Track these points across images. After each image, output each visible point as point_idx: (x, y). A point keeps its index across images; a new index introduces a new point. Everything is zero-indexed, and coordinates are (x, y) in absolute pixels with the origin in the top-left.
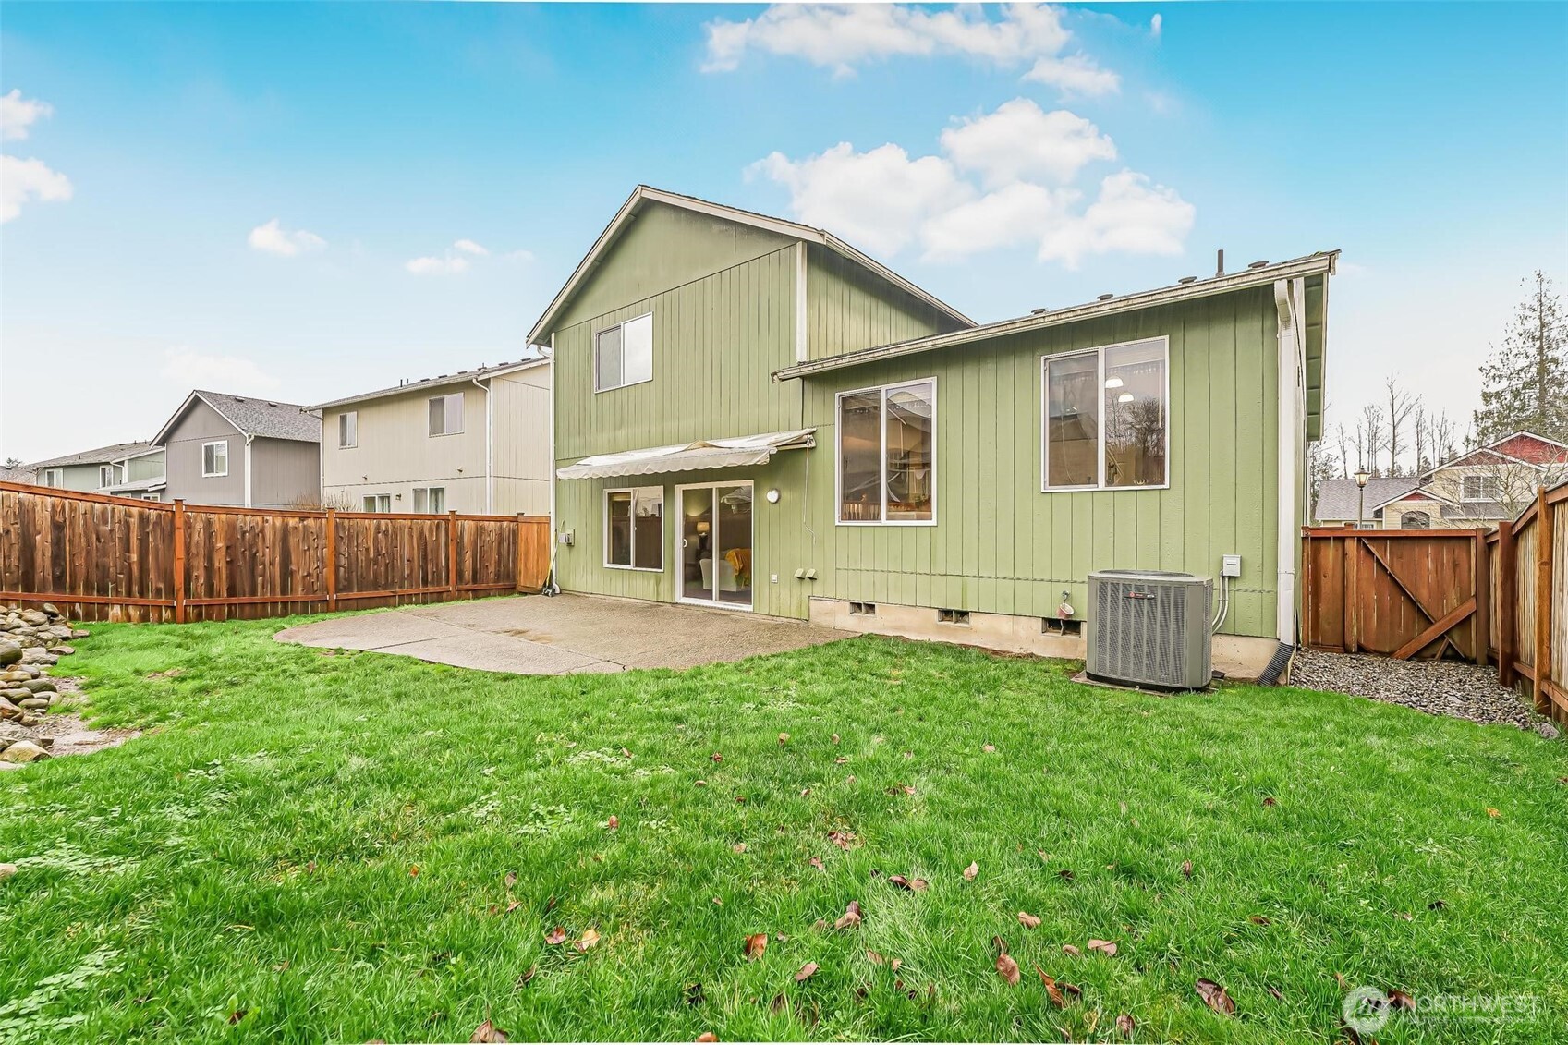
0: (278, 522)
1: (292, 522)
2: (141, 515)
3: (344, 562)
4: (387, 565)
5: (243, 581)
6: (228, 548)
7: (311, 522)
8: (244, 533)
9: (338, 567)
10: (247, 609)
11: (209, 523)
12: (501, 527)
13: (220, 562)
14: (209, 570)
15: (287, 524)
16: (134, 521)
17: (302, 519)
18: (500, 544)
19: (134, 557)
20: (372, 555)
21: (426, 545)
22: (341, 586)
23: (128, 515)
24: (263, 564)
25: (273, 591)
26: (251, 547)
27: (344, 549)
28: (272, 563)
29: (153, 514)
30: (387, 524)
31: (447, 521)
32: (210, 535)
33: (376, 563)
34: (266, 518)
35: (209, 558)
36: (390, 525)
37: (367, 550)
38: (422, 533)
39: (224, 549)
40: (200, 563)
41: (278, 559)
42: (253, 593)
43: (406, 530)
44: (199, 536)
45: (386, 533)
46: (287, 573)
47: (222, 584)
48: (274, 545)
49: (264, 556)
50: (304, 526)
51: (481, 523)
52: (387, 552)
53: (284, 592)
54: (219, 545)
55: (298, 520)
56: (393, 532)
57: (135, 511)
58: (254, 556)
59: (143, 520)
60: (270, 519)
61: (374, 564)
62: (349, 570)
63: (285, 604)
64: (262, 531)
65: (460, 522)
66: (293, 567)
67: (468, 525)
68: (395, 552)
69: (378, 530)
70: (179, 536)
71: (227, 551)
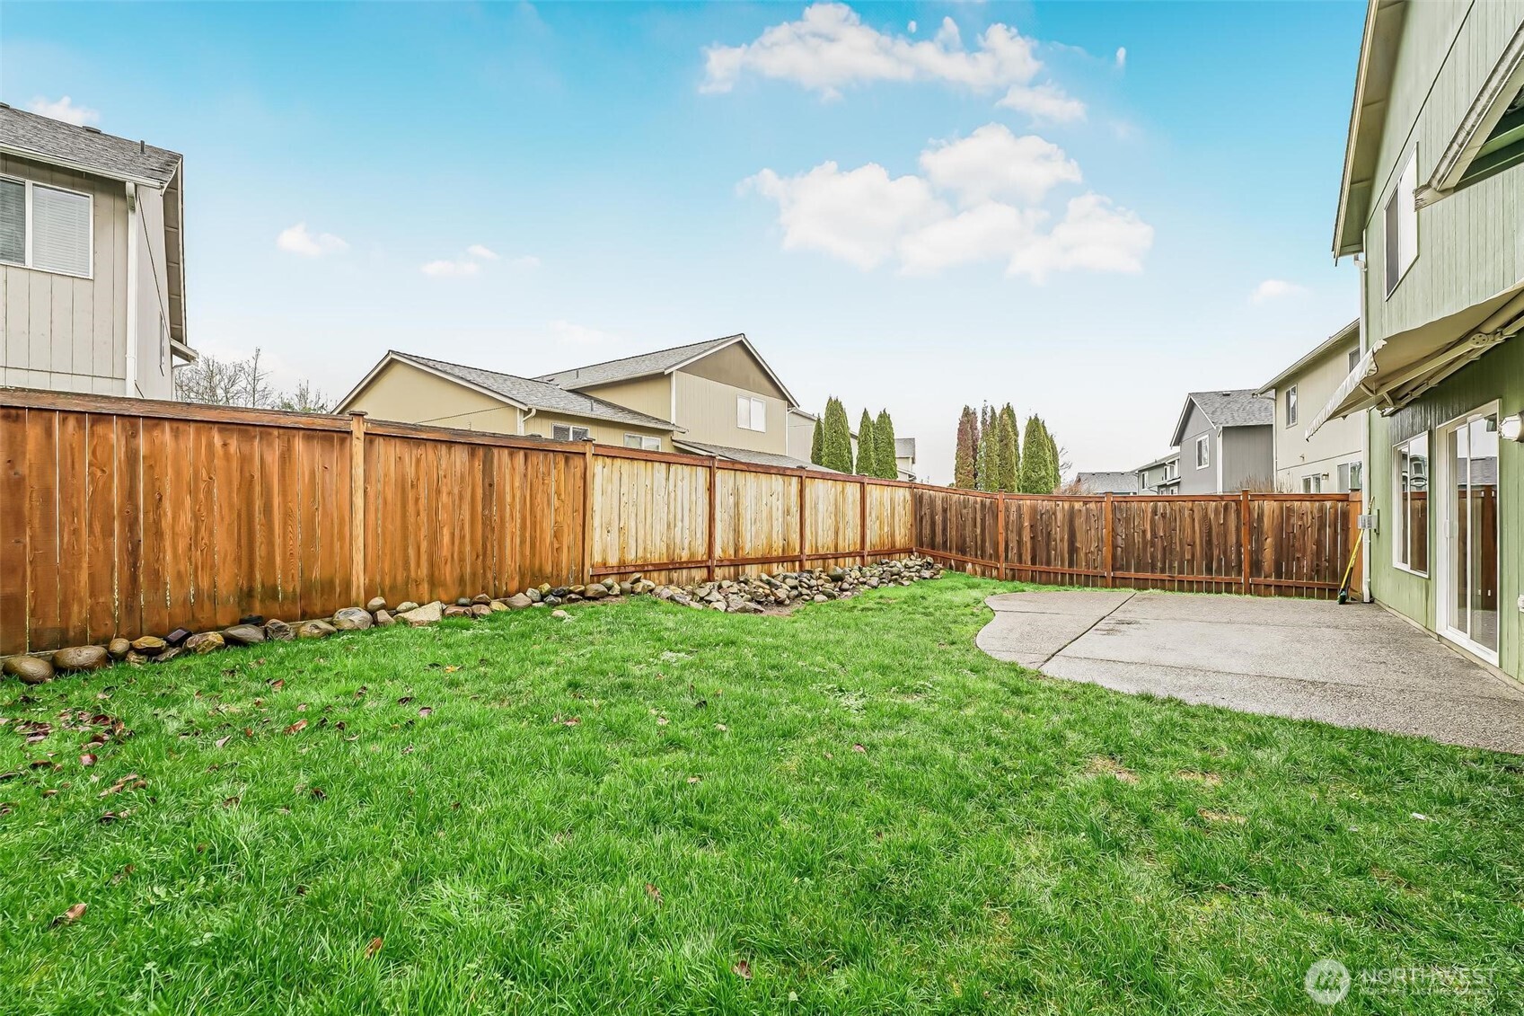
0: (1067, 505)
1: (1077, 506)
2: (982, 501)
3: (1120, 541)
4: (1164, 548)
5: (1042, 554)
6: (1031, 526)
7: (1092, 506)
8: (1042, 515)
9: (1115, 547)
10: (1044, 576)
11: (1019, 507)
12: (1321, 509)
13: (1026, 537)
14: (1020, 542)
15: (1073, 508)
16: (978, 506)
17: (1085, 503)
18: (1321, 528)
19: (978, 531)
20: (1149, 536)
21: (1210, 528)
22: (1118, 565)
23: (976, 502)
24: (1055, 540)
25: (1062, 564)
26: (1047, 526)
27: (1121, 530)
28: (1062, 540)
29: (988, 501)
30: (1165, 507)
31: (1238, 502)
32: (1020, 516)
33: (1153, 545)
34: (1058, 502)
35: (1020, 535)
36: (1168, 506)
37: (1144, 532)
38: (1205, 516)
39: (1029, 528)
40: (1013, 537)
41: (1066, 537)
42: (1048, 563)
43: (1187, 513)
44: (1013, 517)
45: (1164, 516)
46: (1073, 550)
47: (1027, 557)
48: (1063, 525)
49: (1056, 533)
50: (1087, 509)
51: (1288, 504)
52: (1165, 535)
53: (1071, 565)
54: (1026, 524)
55: (1081, 503)
56: (1171, 514)
57: (979, 499)
58: (1049, 534)
59: (983, 504)
60: (1060, 503)
61: (1151, 547)
62: (1125, 550)
63: (1071, 576)
64: (1055, 513)
65: (1256, 503)
66: (1078, 545)
67: (1269, 506)
68: (1173, 535)
69: (1155, 512)
70: (1001, 516)
71: (1031, 530)
